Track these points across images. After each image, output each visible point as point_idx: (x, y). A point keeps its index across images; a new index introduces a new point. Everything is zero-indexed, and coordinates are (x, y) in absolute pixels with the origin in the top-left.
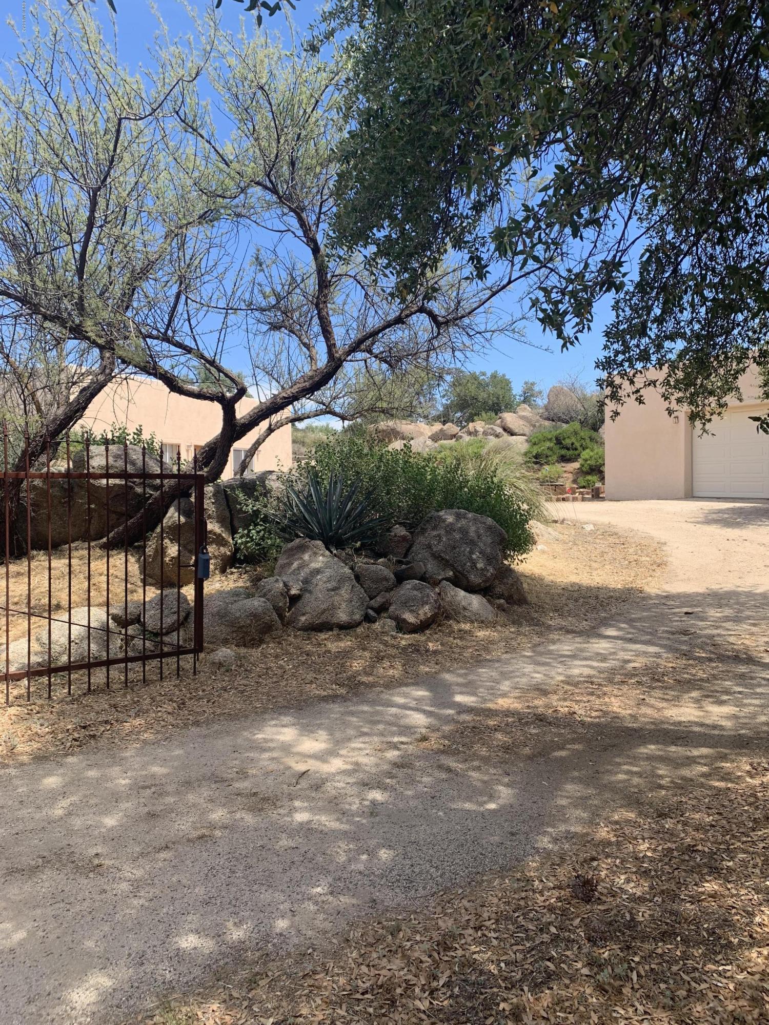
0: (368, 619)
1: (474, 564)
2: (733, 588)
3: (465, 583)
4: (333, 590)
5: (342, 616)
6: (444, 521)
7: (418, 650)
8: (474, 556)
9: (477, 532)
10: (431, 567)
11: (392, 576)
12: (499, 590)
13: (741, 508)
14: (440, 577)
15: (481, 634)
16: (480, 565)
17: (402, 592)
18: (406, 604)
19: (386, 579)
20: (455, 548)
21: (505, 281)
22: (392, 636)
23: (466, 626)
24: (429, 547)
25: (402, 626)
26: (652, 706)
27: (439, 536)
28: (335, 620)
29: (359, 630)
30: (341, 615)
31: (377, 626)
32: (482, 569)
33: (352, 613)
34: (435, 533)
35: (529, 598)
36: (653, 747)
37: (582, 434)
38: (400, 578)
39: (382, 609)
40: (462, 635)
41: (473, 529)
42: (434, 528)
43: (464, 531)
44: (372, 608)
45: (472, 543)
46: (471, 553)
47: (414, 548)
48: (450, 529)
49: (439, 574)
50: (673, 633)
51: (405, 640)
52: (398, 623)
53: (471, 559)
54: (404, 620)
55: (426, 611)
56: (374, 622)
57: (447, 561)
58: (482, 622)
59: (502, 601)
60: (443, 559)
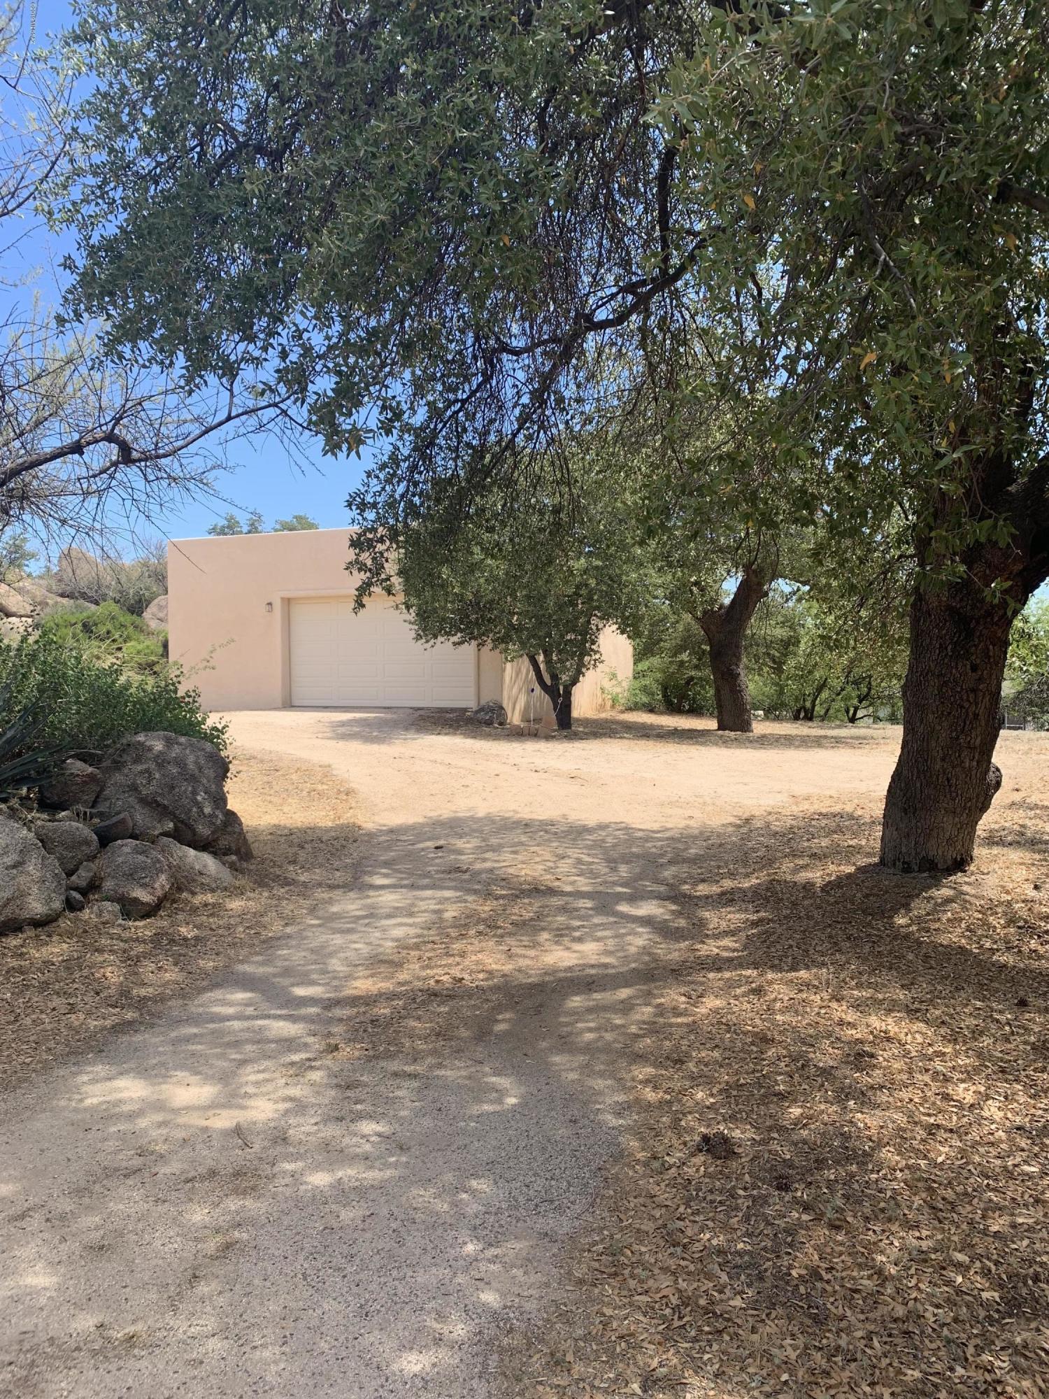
0: (71, 906)
1: (201, 809)
2: (452, 815)
3: (189, 836)
4: (14, 867)
5: (36, 906)
6: (150, 749)
7: (174, 941)
8: (199, 798)
9: (196, 763)
10: (141, 817)
11: (95, 837)
12: (223, 843)
13: (365, 720)
14: (156, 833)
15: (236, 904)
16: (207, 810)
17: (120, 860)
18: (132, 875)
19: (87, 842)
20: (173, 788)
22: (120, 925)
23: (210, 898)
24: (134, 788)
25: (131, 909)
26: (525, 956)
27: (147, 771)
28: (26, 915)
29: (65, 923)
30: (35, 904)
31: (86, 914)
32: (210, 816)
33: (49, 900)
34: (140, 768)
35: (254, 846)
37: (122, 619)
38: (105, 839)
39: (92, 887)
40: (215, 910)
41: (191, 759)
42: (137, 760)
43: (180, 763)
44: (76, 889)
45: (193, 779)
46: (194, 793)
47: (107, 792)
48: (161, 761)
49: (155, 828)
50: (443, 872)
51: (144, 928)
52: (124, 906)
53: (197, 803)
54: (136, 900)
55: (162, 882)
56: (81, 909)
57: (165, 807)
58: (225, 889)
59: (234, 858)
60: (159, 805)
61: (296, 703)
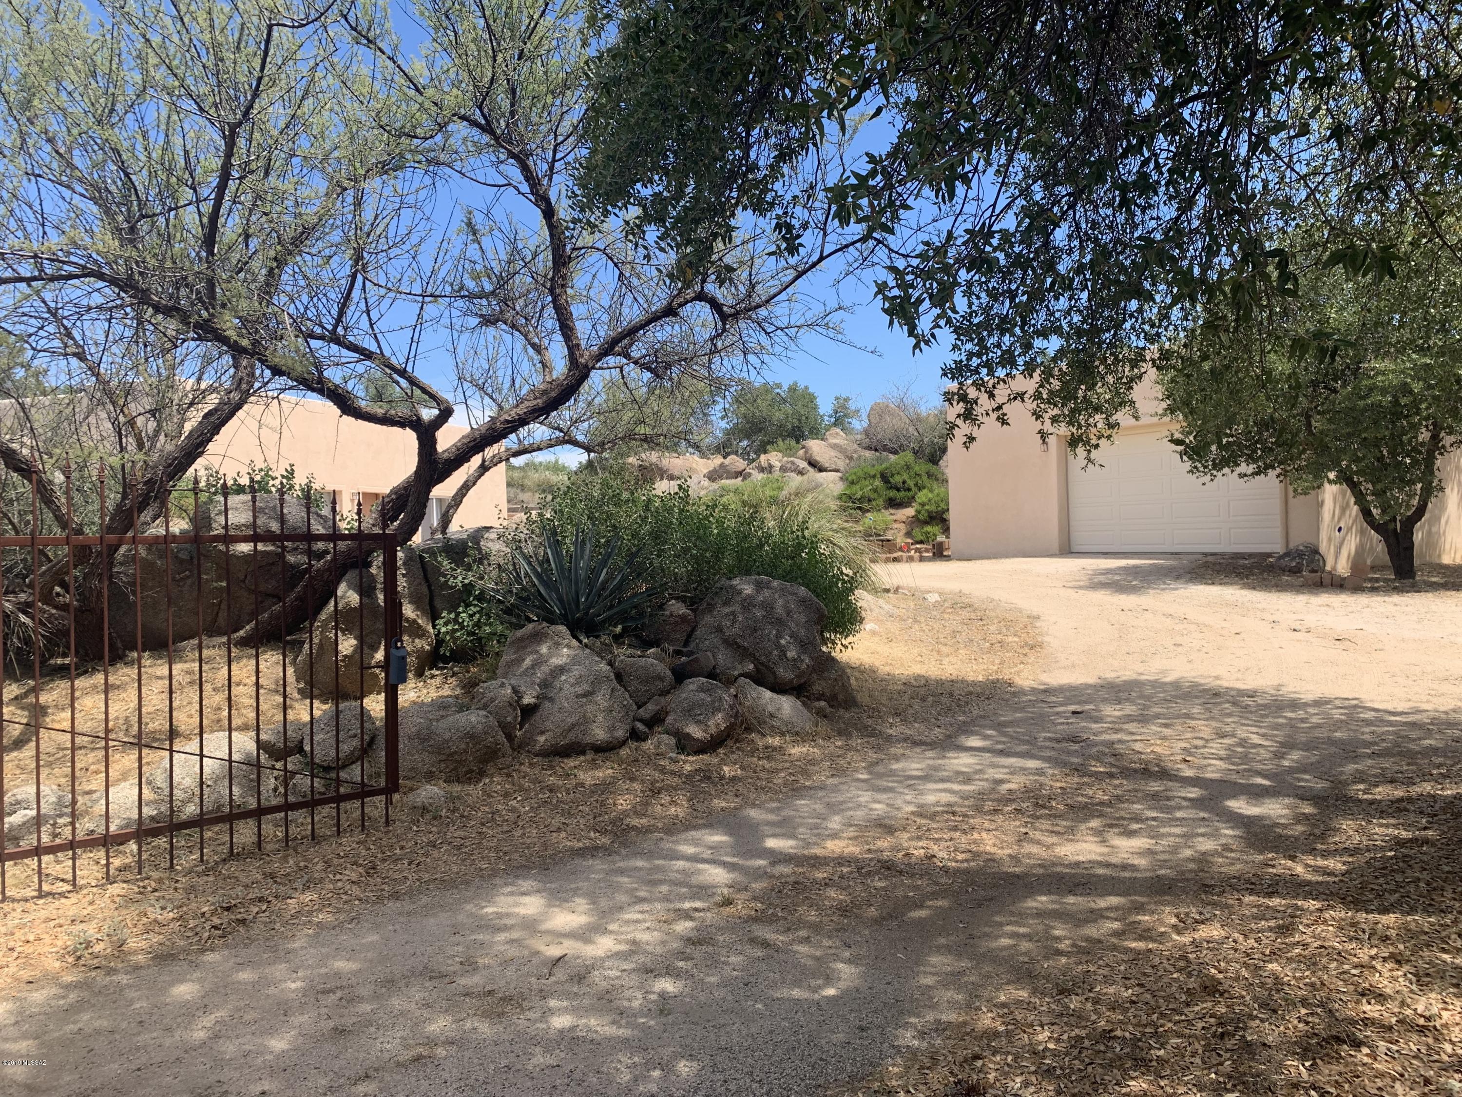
0: (635, 736)
1: (783, 652)
2: (1134, 677)
3: (771, 679)
4: (584, 696)
5: (599, 733)
6: (740, 593)
7: (709, 778)
8: (783, 642)
9: (785, 607)
10: (723, 658)
11: (668, 673)
12: (817, 687)
13: (1136, 567)
14: (736, 673)
15: (796, 751)
16: (791, 654)
17: (684, 696)
18: (690, 712)
19: (661, 678)
20: (755, 630)
21: (815, 257)
22: (671, 758)
23: (776, 741)
24: (719, 630)
25: (685, 744)
26: (1038, 842)
27: (733, 613)
28: (588, 740)
29: (624, 752)
30: (597, 731)
31: (649, 745)
32: (794, 660)
33: (612, 729)
34: (727, 610)
35: (859, 697)
36: (1044, 898)
37: (917, 468)
38: (680, 676)
39: (655, 721)
40: (771, 752)
41: (780, 602)
42: (726, 603)
43: (768, 606)
44: (641, 720)
45: (779, 622)
46: (779, 636)
47: (698, 632)
48: (748, 604)
49: (735, 668)
50: (1058, 741)
51: (690, 763)
52: (679, 740)
53: (778, 646)
54: (688, 735)
55: (718, 721)
56: (645, 739)
57: (745, 649)
58: (797, 734)
59: (823, 703)
60: (739, 647)
61: (1075, 549)
